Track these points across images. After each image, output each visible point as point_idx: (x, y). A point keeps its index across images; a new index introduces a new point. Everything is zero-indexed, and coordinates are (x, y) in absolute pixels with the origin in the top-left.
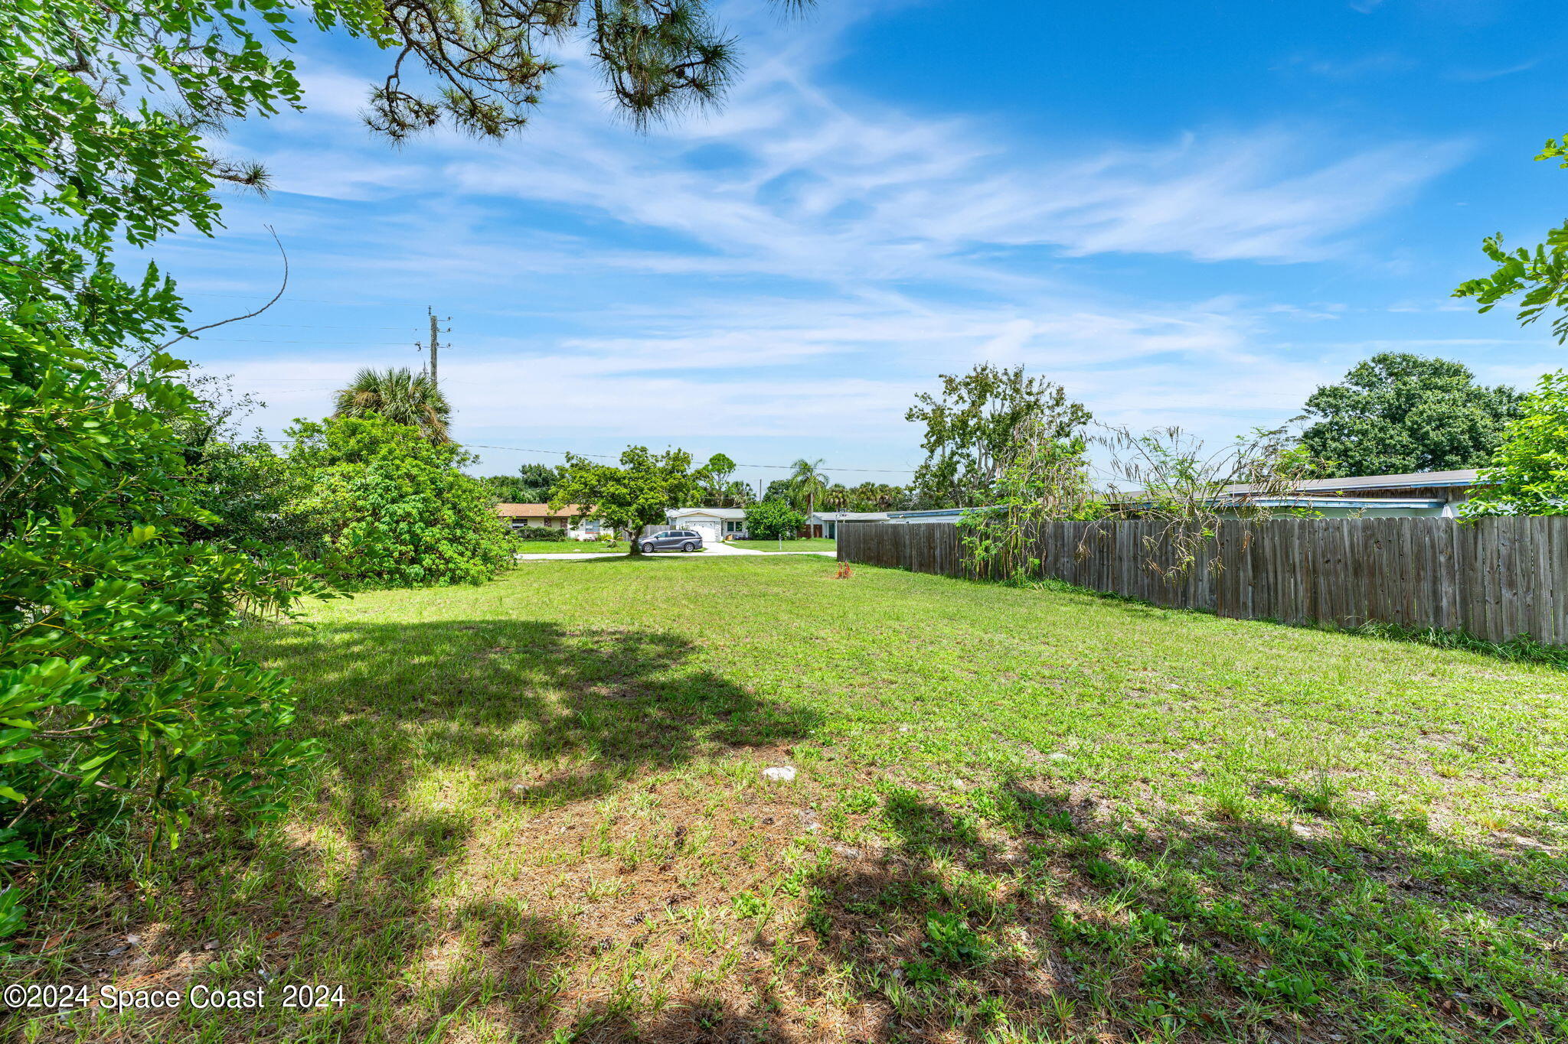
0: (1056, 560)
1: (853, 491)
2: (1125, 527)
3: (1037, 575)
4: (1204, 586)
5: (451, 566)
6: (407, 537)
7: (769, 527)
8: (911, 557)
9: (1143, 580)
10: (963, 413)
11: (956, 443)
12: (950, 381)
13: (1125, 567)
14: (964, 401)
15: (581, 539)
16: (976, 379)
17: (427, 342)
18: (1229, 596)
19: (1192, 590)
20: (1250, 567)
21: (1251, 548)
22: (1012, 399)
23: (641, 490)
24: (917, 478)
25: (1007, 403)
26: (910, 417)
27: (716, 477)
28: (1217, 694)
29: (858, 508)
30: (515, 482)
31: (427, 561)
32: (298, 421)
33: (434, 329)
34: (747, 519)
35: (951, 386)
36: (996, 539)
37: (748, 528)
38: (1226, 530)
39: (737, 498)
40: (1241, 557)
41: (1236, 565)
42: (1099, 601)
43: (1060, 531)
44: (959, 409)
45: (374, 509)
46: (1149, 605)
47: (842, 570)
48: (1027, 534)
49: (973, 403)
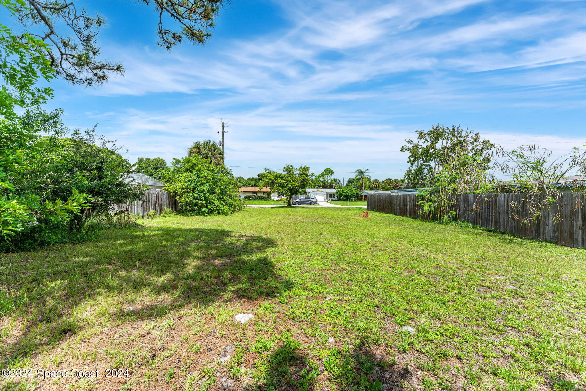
0: (465, 212)
1: (383, 182)
2: (501, 196)
3: (455, 219)
4: (550, 228)
5: (218, 208)
6: (203, 198)
7: (346, 196)
8: (397, 209)
9: (512, 224)
10: (427, 147)
11: (424, 160)
12: (421, 133)
13: (502, 216)
14: (428, 142)
15: (275, 200)
16: (434, 132)
17: (221, 131)
18: (566, 235)
19: (542, 230)
20: (580, 219)
21: (581, 209)
22: (451, 140)
23: (290, 181)
24: (405, 176)
25: (449, 142)
26: (402, 150)
27: (327, 177)
28: (541, 295)
29: (384, 189)
30: (256, 180)
31: (210, 206)
32: (174, 159)
33: (223, 126)
34: (337, 193)
35: (421, 135)
36: (435, 202)
37: (337, 196)
38: (565, 199)
39: (334, 185)
40: (575, 213)
41: (571, 218)
42: (486, 233)
43: (467, 198)
44: (424, 145)
45: (193, 189)
46: (515, 236)
47: (365, 214)
48: (450, 200)
49: (432, 142)
